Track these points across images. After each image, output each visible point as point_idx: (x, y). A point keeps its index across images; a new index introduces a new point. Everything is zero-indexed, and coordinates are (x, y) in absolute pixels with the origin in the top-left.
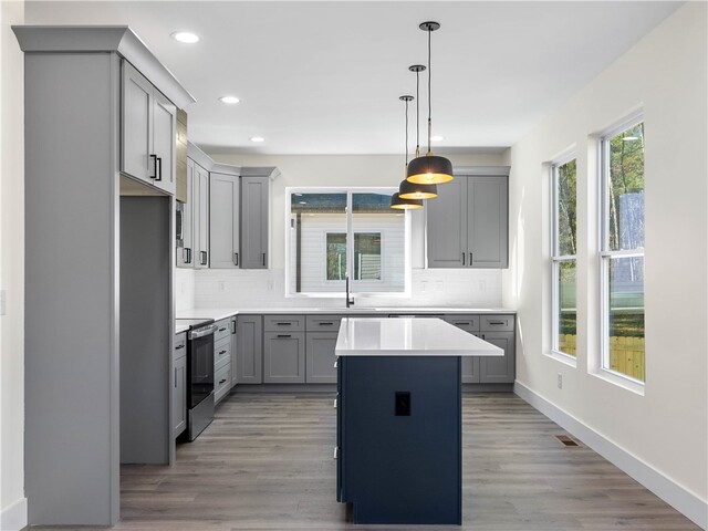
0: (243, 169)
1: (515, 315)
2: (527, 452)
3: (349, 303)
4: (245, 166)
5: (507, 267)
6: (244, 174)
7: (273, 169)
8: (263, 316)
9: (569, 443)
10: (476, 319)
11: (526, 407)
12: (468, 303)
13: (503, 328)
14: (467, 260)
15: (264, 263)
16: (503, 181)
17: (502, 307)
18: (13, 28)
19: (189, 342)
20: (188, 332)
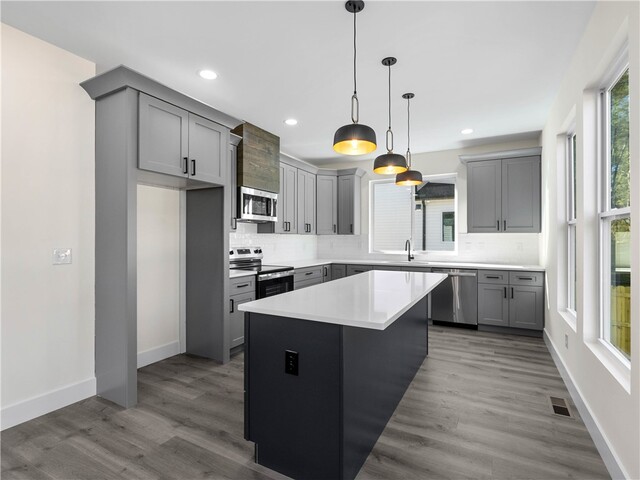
0: (338, 171)
1: (544, 272)
2: (502, 411)
3: (410, 258)
4: (340, 168)
5: (540, 231)
6: (340, 174)
7: (356, 169)
8: (346, 265)
9: (561, 410)
10: (506, 275)
12: (507, 261)
13: (532, 283)
14: (501, 226)
15: (351, 231)
16: (537, 159)
17: (538, 264)
18: (81, 85)
19: (257, 282)
20: (257, 276)
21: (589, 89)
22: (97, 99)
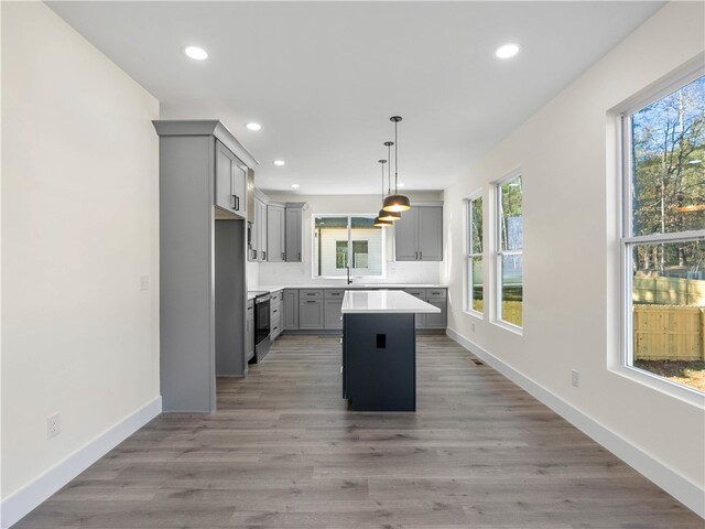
0: (287, 203)
1: (447, 289)
2: (454, 369)
3: (349, 282)
5: (442, 260)
6: (288, 206)
7: (303, 204)
8: (299, 289)
9: (479, 363)
10: (424, 291)
11: (453, 343)
13: (440, 296)
14: (418, 257)
15: (300, 260)
16: (439, 210)
17: (439, 283)
18: (153, 122)
19: (255, 305)
20: (255, 299)
21: (491, 183)
22: (160, 136)
